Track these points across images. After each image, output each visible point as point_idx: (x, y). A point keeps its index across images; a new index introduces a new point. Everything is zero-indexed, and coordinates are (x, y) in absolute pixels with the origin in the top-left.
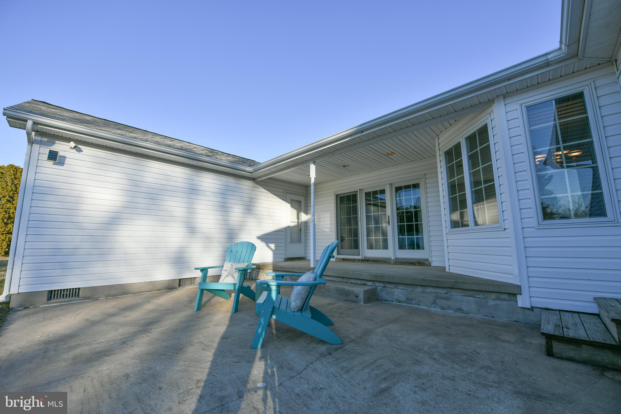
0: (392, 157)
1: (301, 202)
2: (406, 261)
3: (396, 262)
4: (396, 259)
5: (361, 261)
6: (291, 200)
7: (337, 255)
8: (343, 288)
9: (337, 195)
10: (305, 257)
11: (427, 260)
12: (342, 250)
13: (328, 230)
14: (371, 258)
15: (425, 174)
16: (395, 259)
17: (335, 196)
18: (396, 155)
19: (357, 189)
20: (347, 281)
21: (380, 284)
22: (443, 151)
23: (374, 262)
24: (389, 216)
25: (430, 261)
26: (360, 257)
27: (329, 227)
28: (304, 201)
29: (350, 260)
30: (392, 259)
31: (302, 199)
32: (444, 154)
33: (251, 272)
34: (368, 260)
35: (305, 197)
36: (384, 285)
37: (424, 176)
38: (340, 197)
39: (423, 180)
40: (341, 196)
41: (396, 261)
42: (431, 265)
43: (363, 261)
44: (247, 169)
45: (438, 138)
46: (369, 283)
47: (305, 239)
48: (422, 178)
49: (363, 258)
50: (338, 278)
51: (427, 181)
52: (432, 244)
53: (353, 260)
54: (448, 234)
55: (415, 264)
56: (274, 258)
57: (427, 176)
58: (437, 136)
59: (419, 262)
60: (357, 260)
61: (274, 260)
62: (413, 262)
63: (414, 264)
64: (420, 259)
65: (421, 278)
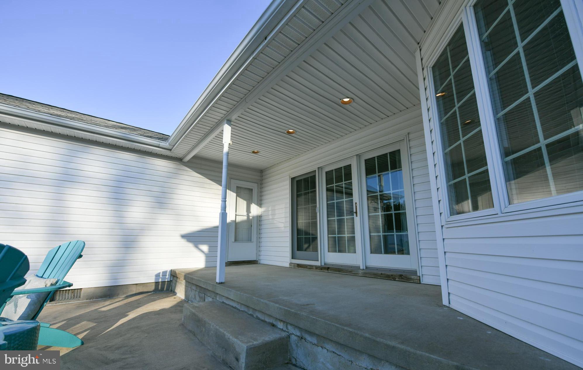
0: (350, 107)
1: (252, 190)
2: (380, 273)
3: (365, 273)
4: (366, 267)
5: (319, 270)
6: (237, 187)
7: (292, 258)
8: (223, 333)
9: (293, 179)
10: (257, 261)
11: (415, 272)
12: (298, 252)
13: (282, 225)
14: (333, 265)
15: (408, 134)
16: (364, 268)
17: (290, 179)
18: (356, 103)
19: (315, 168)
20: (252, 313)
21: (294, 329)
22: (429, 66)
23: (336, 271)
24: (356, 203)
25: (418, 275)
26: (318, 264)
27: (284, 221)
28: (258, 189)
29: (307, 267)
30: (361, 268)
31: (254, 186)
32: (431, 72)
33: (171, 281)
34: (328, 268)
35: (259, 184)
36: (301, 334)
37: (407, 135)
38: (297, 181)
39: (405, 142)
40: (297, 179)
41: (367, 271)
42: (421, 281)
43: (321, 269)
44: (161, 144)
45: (420, 50)
46: (279, 323)
47: (257, 238)
48: (404, 139)
49: (323, 264)
50: (242, 305)
51: (412, 143)
52: (422, 245)
53: (309, 267)
54: (444, 227)
55: (395, 279)
56: (207, 262)
57: (411, 136)
58: (416, 44)
59: (401, 276)
60: (314, 268)
61: (206, 264)
62: (392, 275)
63: (393, 278)
64: (404, 271)
65: (367, 335)
